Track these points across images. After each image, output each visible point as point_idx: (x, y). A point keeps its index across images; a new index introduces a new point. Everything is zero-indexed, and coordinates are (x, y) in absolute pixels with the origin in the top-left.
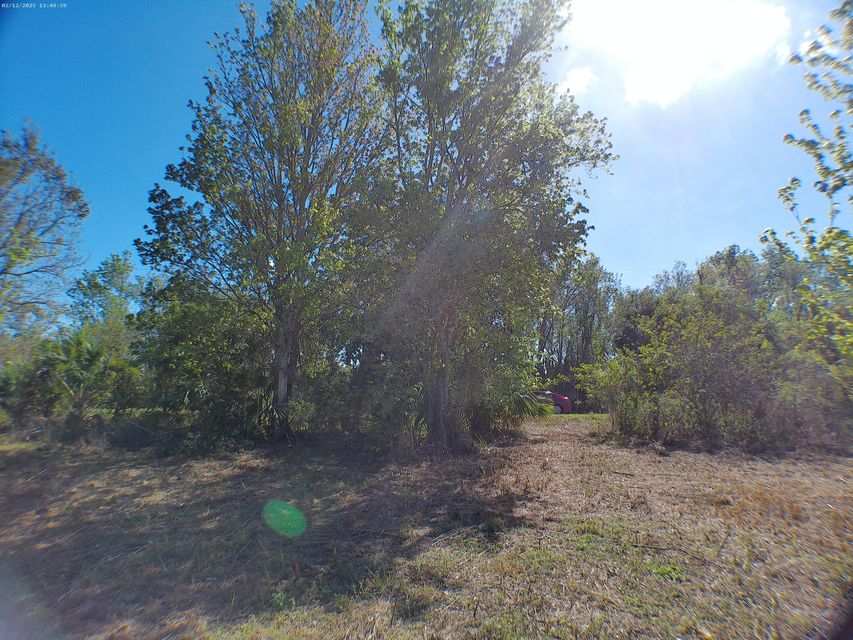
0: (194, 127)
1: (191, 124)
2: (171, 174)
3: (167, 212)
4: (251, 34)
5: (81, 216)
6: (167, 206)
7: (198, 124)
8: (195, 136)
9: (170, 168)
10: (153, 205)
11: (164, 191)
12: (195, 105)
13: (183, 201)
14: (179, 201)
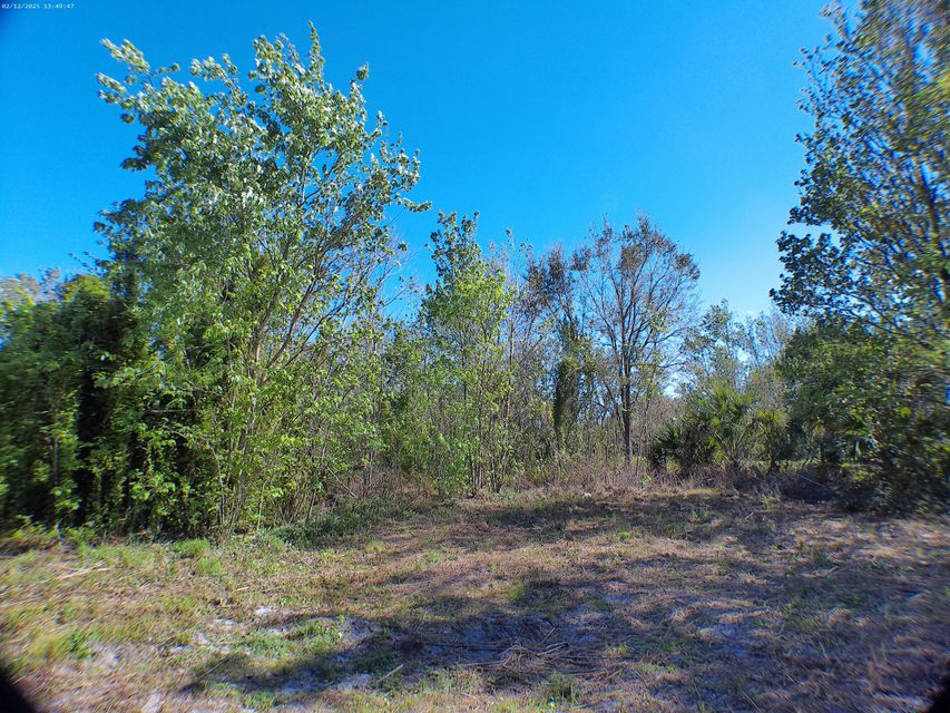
0: (809, 160)
1: (805, 158)
2: (796, 215)
3: (799, 256)
4: (846, 32)
5: (695, 278)
6: (797, 250)
7: (812, 156)
8: (810, 168)
9: (794, 212)
10: (784, 254)
11: (792, 237)
12: (804, 137)
13: (810, 238)
14: (807, 241)
